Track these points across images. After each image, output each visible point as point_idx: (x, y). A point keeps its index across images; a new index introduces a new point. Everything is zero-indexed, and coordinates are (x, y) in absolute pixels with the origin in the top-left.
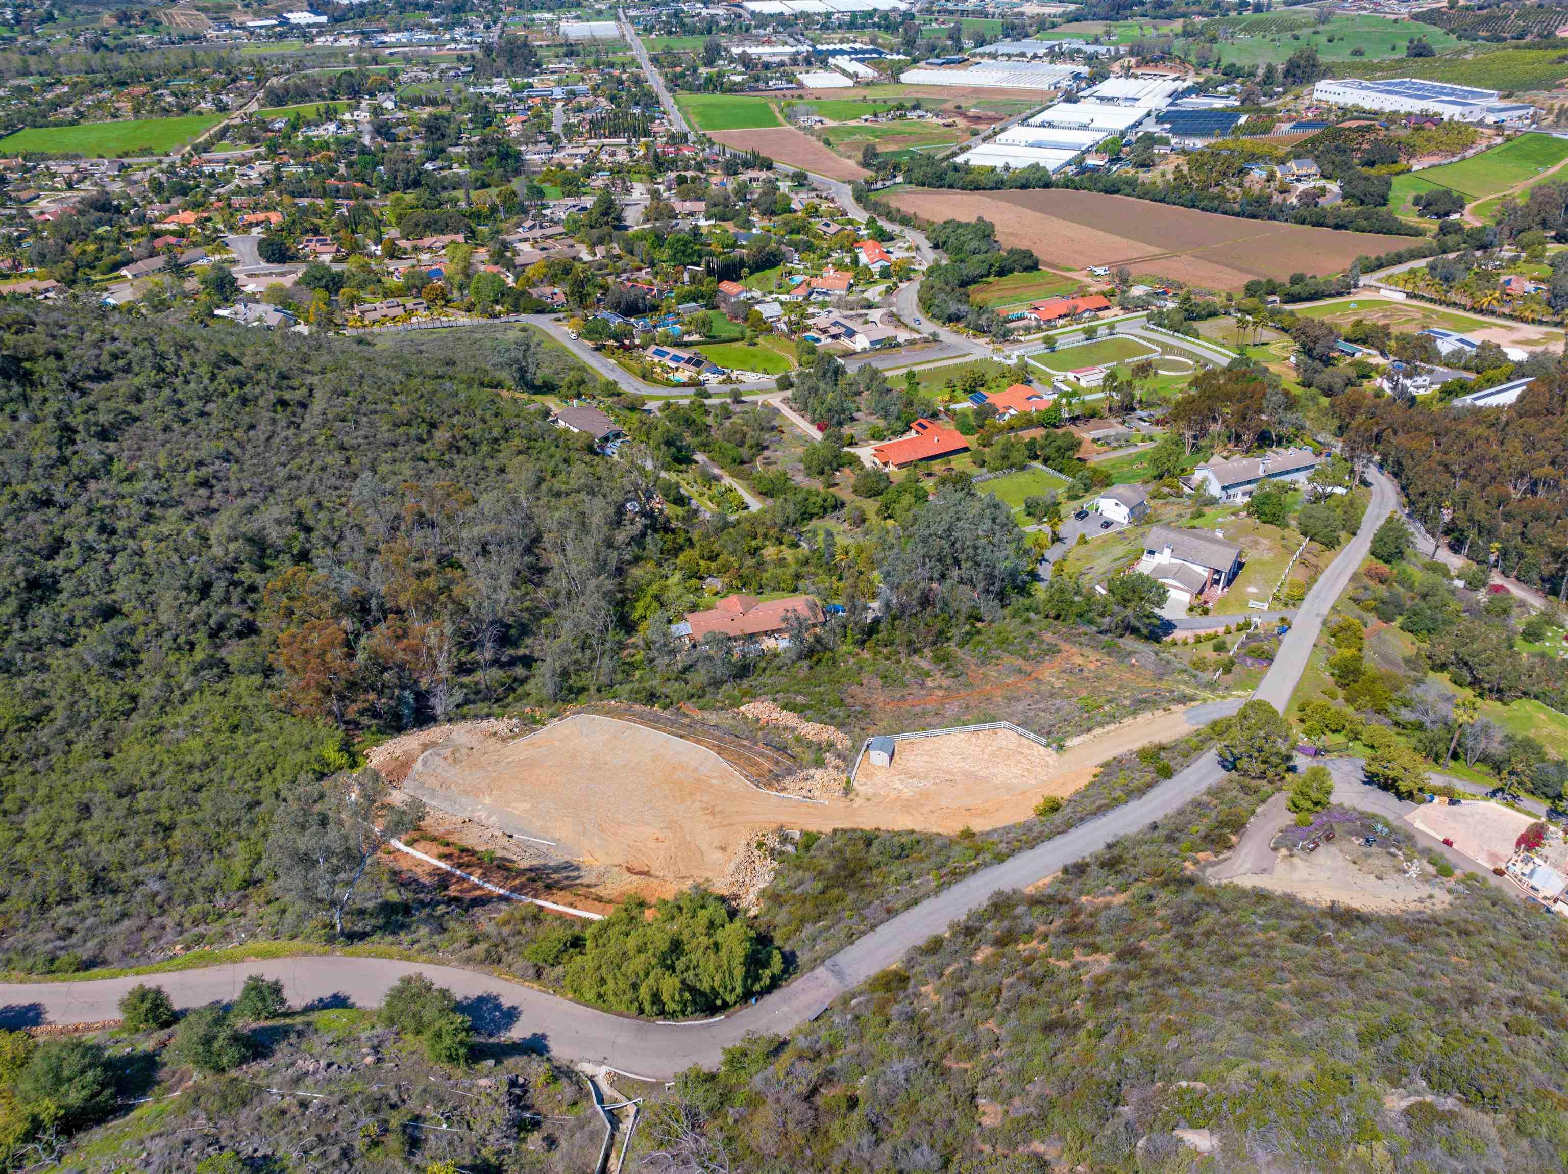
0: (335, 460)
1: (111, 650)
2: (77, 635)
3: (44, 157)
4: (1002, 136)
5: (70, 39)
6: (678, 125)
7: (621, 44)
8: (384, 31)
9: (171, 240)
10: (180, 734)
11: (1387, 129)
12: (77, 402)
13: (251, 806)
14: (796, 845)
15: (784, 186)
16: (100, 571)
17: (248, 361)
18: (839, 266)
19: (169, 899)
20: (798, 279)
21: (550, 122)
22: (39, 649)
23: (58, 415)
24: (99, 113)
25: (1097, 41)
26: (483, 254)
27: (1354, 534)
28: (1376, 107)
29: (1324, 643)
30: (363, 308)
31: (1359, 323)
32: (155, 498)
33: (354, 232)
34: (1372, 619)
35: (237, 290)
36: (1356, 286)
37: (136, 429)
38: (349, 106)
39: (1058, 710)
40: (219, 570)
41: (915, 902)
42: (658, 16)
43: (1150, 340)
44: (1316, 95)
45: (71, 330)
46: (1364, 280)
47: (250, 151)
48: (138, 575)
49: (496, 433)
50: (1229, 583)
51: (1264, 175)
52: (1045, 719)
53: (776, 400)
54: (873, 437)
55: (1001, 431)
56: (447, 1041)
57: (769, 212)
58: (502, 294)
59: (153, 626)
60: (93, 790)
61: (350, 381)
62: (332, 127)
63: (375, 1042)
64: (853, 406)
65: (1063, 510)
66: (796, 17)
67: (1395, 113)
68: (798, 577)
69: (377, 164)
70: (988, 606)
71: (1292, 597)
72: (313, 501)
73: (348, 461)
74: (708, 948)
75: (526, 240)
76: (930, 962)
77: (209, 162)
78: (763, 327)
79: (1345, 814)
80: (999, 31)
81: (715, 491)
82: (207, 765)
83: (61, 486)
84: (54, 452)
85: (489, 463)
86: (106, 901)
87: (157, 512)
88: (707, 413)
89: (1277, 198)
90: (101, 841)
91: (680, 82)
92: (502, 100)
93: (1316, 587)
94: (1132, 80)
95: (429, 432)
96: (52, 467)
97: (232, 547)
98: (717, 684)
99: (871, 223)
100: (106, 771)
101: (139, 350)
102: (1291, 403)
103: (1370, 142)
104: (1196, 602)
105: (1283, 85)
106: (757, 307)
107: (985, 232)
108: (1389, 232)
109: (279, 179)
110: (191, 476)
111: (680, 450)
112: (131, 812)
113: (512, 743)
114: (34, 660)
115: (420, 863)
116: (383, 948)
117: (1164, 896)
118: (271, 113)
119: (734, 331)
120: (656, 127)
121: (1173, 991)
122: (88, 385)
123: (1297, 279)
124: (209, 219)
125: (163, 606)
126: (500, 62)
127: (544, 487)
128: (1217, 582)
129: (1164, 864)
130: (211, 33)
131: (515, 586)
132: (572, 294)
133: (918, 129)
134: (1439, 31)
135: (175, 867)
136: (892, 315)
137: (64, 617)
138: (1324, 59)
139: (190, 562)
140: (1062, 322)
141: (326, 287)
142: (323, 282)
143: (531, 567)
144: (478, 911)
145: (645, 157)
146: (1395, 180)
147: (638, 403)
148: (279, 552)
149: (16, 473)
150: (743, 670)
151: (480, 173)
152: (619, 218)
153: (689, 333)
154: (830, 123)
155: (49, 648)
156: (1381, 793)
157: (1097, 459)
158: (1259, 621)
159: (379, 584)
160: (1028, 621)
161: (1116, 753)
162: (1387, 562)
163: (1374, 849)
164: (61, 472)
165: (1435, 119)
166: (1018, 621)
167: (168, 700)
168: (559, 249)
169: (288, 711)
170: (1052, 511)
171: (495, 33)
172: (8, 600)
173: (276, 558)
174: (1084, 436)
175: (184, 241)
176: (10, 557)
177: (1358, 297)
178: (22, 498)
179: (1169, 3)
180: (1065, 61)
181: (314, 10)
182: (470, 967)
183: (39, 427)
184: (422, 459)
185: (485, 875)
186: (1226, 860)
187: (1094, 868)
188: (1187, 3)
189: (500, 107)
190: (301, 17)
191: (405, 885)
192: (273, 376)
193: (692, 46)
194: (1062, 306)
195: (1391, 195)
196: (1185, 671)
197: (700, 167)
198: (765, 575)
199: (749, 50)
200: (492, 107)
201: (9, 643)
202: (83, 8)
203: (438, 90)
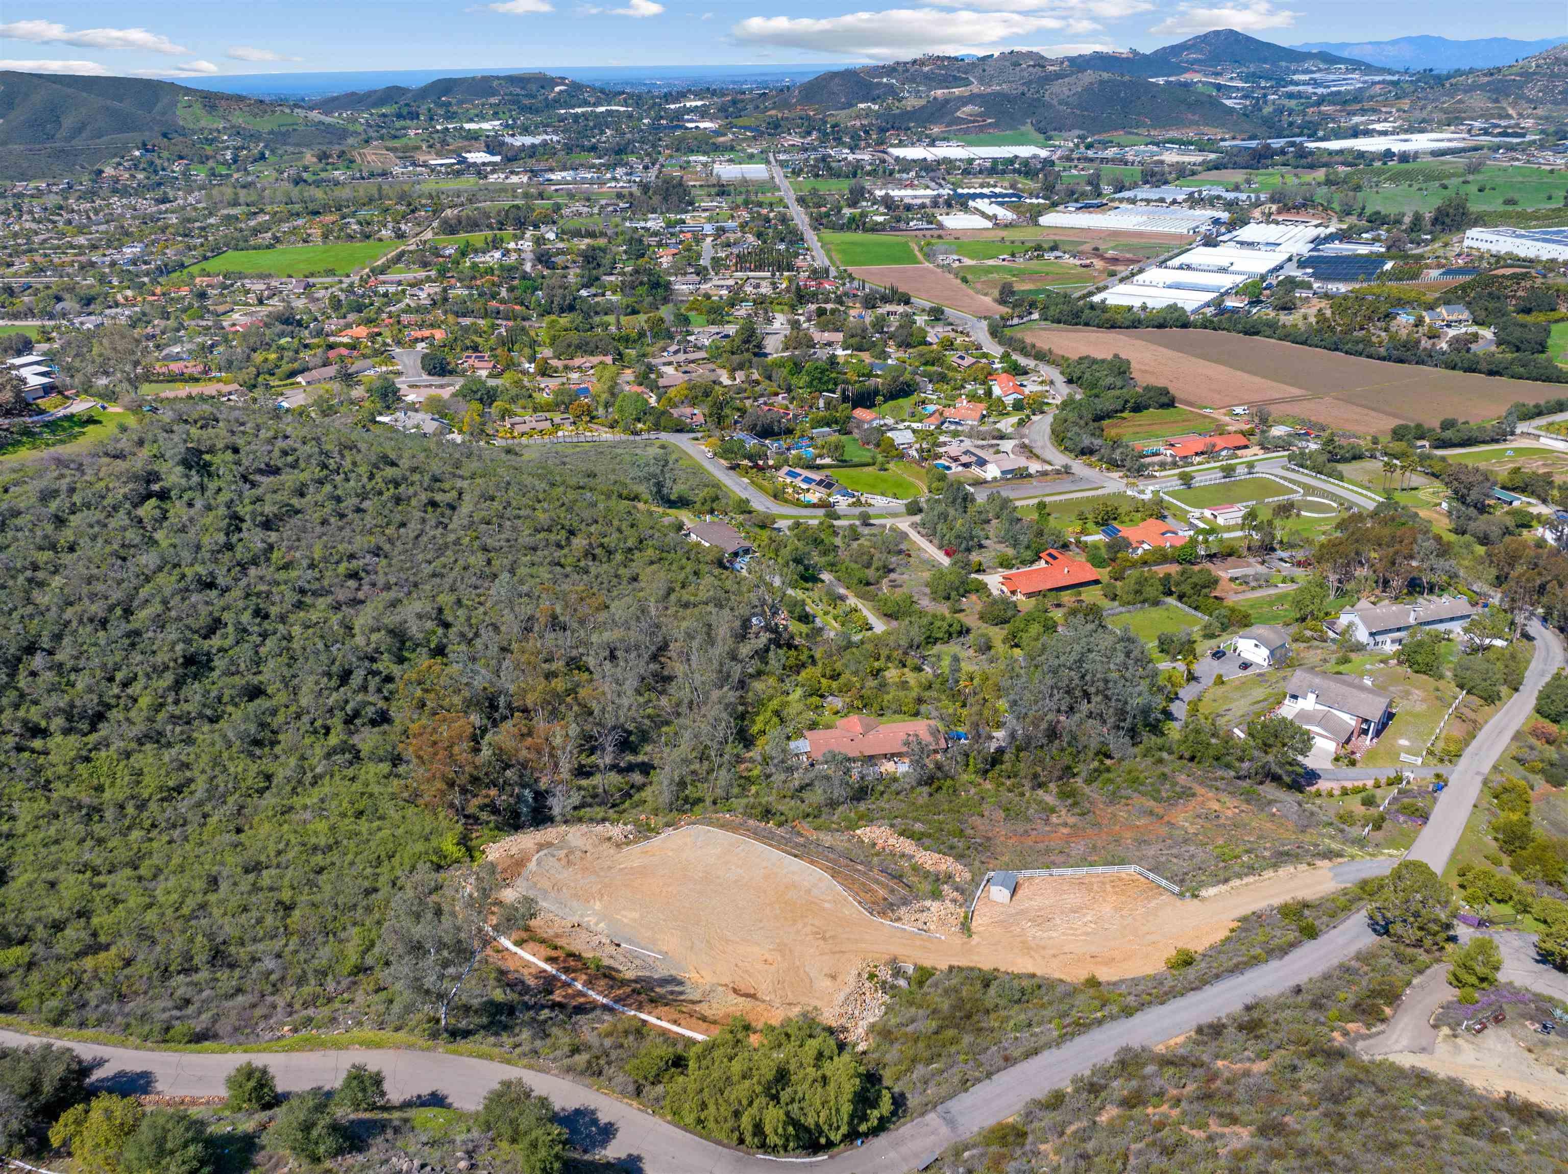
0: (477, 560)
1: (253, 728)
2: (224, 712)
3: (241, 276)
4: (1140, 278)
5: (275, 174)
6: (821, 260)
7: (770, 185)
8: (551, 170)
9: (344, 351)
10: (307, 815)
11: (1545, 276)
12: (247, 493)
13: (368, 892)
14: (908, 979)
15: (920, 320)
16: (251, 653)
17: (405, 463)
18: (973, 397)
19: (283, 979)
20: (931, 408)
21: (699, 255)
22: (188, 723)
23: (229, 505)
24: (293, 238)
25: (1237, 188)
26: (629, 375)
27: (1516, 690)
28: (1531, 254)
29: (1485, 804)
30: (513, 420)
31: (1517, 470)
32: (307, 586)
33: (509, 350)
34: (1540, 783)
35: (399, 399)
36: (1513, 434)
37: (296, 520)
38: (515, 236)
39: (1192, 857)
40: (360, 659)
41: (1036, 1052)
42: (807, 160)
43: (1291, 481)
44: (1467, 243)
45: (249, 427)
46: (1521, 428)
47: (422, 274)
48: (284, 659)
49: (630, 543)
50: (1378, 733)
51: (1412, 320)
52: (1178, 865)
53: (904, 524)
54: (1001, 565)
55: (1134, 565)
56: (543, 1153)
57: (905, 345)
58: (644, 413)
59: (293, 709)
60: (223, 864)
61: (497, 487)
62: (497, 255)
63: (470, 1146)
64: (982, 534)
65: (1199, 648)
66: (938, 162)
67: (1553, 261)
68: (920, 701)
69: (536, 289)
70: (1118, 743)
71: (1448, 753)
72: (452, 598)
73: (489, 562)
74: (815, 1081)
75: (670, 363)
76: (1049, 1118)
77: (384, 283)
78: (896, 453)
79: (1518, 996)
80: (1138, 177)
81: (839, 611)
82: (330, 848)
83: (224, 571)
84: (222, 538)
85: (622, 571)
86: (223, 975)
87: (308, 600)
88: (836, 534)
89: (1425, 343)
90: (225, 914)
91: (824, 221)
92: (656, 234)
93: (1475, 744)
94: (1273, 226)
95: (568, 538)
96: (218, 552)
97: (374, 637)
98: (833, 804)
99: (1005, 357)
100: (236, 846)
101: (307, 448)
102: (1444, 550)
103: (1525, 289)
104: (1342, 752)
105: (1431, 233)
106: (889, 434)
107: (1121, 368)
108: (1548, 380)
109: (446, 300)
110: (342, 568)
111: (807, 569)
112: (256, 888)
113: (626, 849)
114: (182, 733)
115: (527, 964)
116: (485, 1048)
117: (1309, 1068)
118: (443, 241)
119: (866, 456)
120: (799, 262)
122: (258, 478)
123: (1447, 425)
124: (379, 334)
125: (304, 690)
126: (656, 200)
127: (673, 597)
128: (1365, 732)
129: (1309, 1032)
130: (397, 170)
131: (639, 692)
132: (711, 415)
133: (1055, 269)
135: (291, 947)
136: (1024, 446)
137: (213, 694)
138: (1474, 207)
139: (334, 649)
140: (1198, 459)
141: (481, 400)
142: (479, 395)
143: (655, 675)
144: (581, 1019)
145: (788, 289)
146: (1554, 328)
147: (768, 522)
148: (417, 645)
149: (186, 555)
150: (861, 793)
151: (631, 300)
152: (759, 346)
153: (821, 456)
154: (968, 262)
155: (197, 723)
156: (1558, 974)
157: (1236, 598)
158: (1412, 776)
159: (509, 683)
160: (1161, 761)
161: (1255, 907)
162: (1556, 721)
163: (1553, 1037)
164: (226, 557)
166: (1149, 760)
167: (300, 782)
168: (701, 373)
169: (412, 801)
170: (1187, 649)
171: (653, 173)
172: (166, 674)
173: (414, 650)
174: (1222, 574)
175: (355, 353)
176: (172, 633)
177: (1515, 445)
178: (189, 579)
179: (1312, 153)
180: (1204, 207)
181: (490, 151)
182: (570, 1077)
183: (212, 514)
184: (559, 564)
185: (590, 983)
186: (1379, 1033)
187: (1231, 1030)
188: (1330, 153)
189: (653, 240)
190: (478, 157)
191: (511, 985)
192: (427, 479)
193: (836, 189)
194: (1199, 444)
195: (1550, 342)
196: (1331, 824)
197: (839, 300)
198: (887, 697)
199: (892, 193)
200: (646, 240)
201: (162, 716)
202: (290, 149)
203: (597, 223)
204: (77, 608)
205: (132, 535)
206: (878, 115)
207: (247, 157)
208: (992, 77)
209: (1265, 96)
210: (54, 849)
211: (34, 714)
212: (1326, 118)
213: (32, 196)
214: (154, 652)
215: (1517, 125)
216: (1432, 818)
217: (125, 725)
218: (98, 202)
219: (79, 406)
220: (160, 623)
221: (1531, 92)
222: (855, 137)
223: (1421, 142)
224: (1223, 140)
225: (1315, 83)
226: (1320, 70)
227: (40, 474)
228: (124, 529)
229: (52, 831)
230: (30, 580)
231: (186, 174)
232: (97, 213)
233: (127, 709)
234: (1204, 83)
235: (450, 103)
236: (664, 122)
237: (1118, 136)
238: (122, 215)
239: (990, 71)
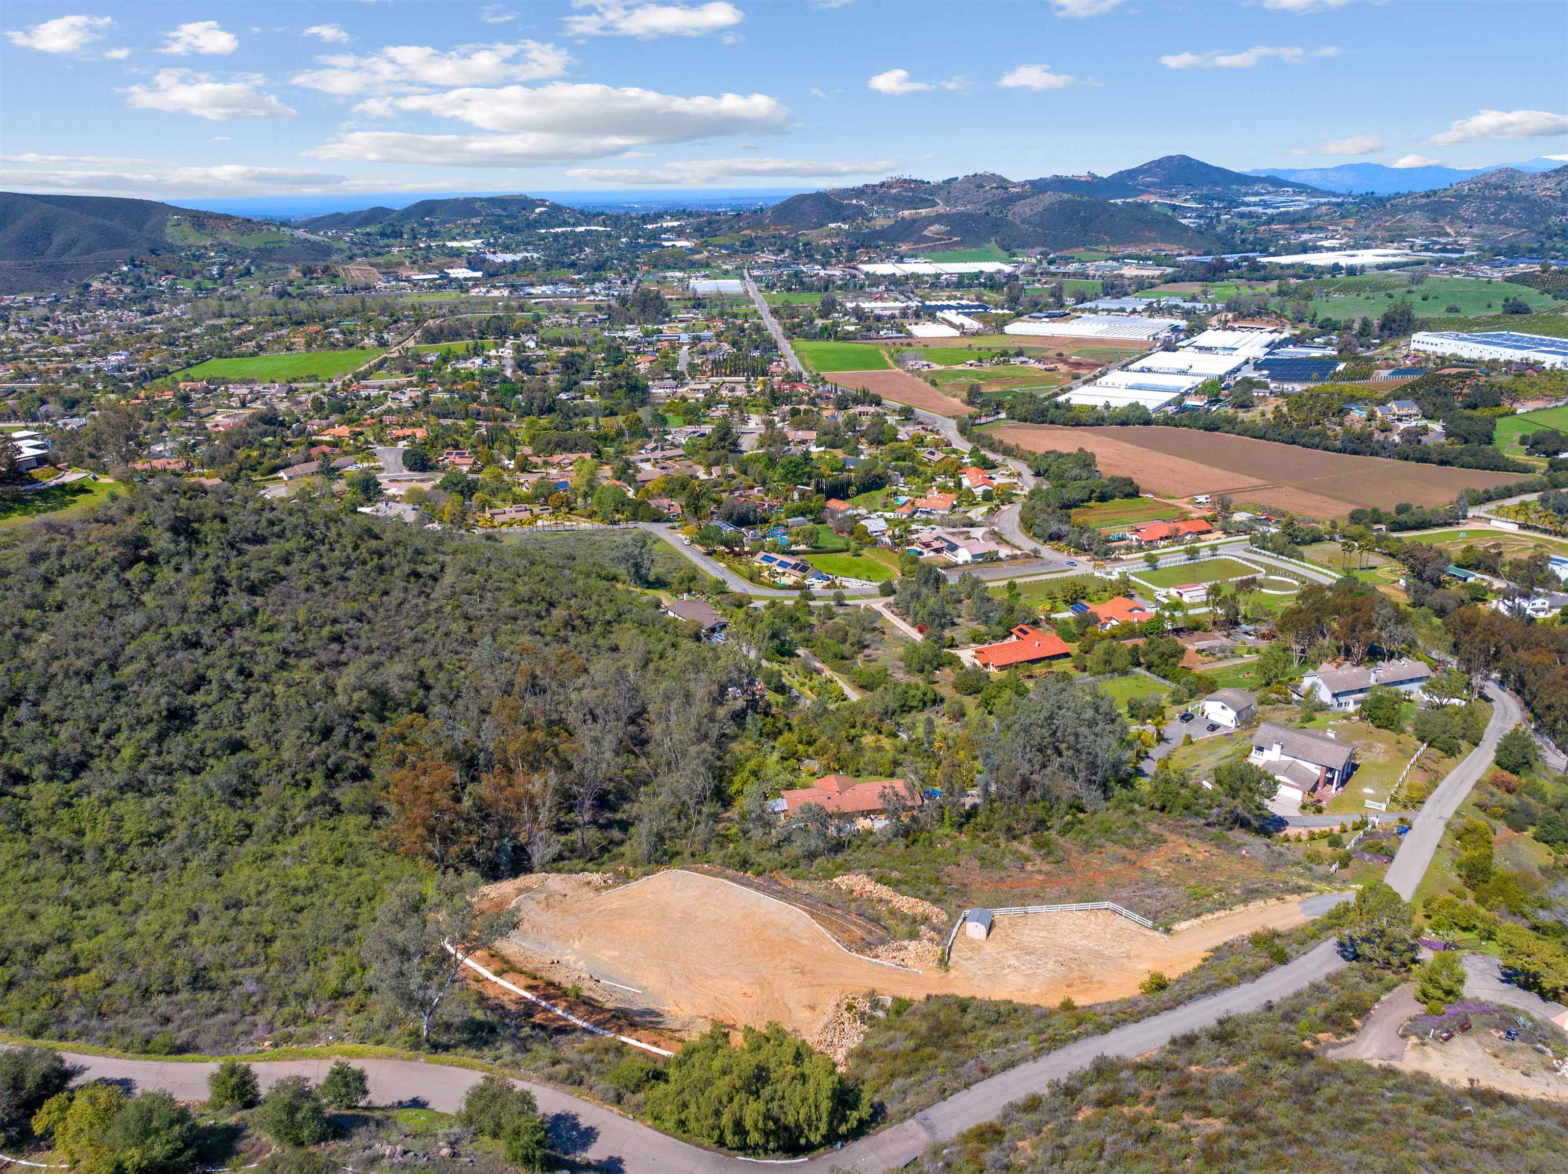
0: (459, 627)
1: (234, 780)
2: (206, 764)
3: (225, 381)
4: (1103, 380)
5: (260, 288)
6: (795, 365)
7: (745, 298)
8: (532, 285)
9: (327, 449)
10: (288, 862)
11: (1488, 375)
12: (234, 560)
13: (348, 928)
14: (887, 1011)
15: (891, 420)
16: (234, 708)
17: (388, 537)
18: (943, 489)
19: (263, 1001)
20: (903, 499)
21: (676, 362)
22: (170, 774)
23: (216, 569)
24: (276, 347)
25: (1194, 299)
26: (607, 470)
27: (1476, 745)
28: (1475, 356)
29: (1448, 844)
30: (494, 511)
31: (1470, 549)
32: (291, 648)
33: (490, 448)
34: (1501, 827)
35: (380, 492)
36: (1465, 517)
37: (281, 587)
38: (496, 344)
39: (1164, 897)
40: (341, 716)
41: (1012, 1065)
42: (780, 276)
43: (1253, 562)
44: (1413, 346)
45: (237, 499)
46: (1472, 512)
47: (404, 380)
48: (267, 714)
49: (608, 617)
50: (1343, 783)
51: (1364, 415)
52: (1152, 905)
53: (878, 605)
54: (974, 641)
55: (1103, 638)
56: (525, 1138)
57: (877, 442)
58: (622, 504)
59: (274, 762)
60: (203, 900)
61: (479, 562)
62: (479, 361)
63: (453, 1139)
64: (954, 613)
65: (1167, 714)
66: (906, 277)
67: (1495, 361)
68: (896, 763)
69: (516, 393)
70: (1090, 796)
71: (1411, 799)
72: (435, 662)
73: (470, 630)
74: (793, 1078)
75: (648, 460)
76: (1027, 1119)
77: (367, 387)
78: (870, 540)
79: (1483, 1008)
80: (1099, 290)
81: (815, 682)
82: (310, 890)
83: (209, 632)
84: (208, 600)
85: (601, 641)
86: (204, 997)
87: (292, 661)
88: (811, 613)
89: (1378, 436)
90: (205, 943)
91: (797, 331)
92: (634, 342)
93: (1437, 792)
94: (1229, 332)
95: (547, 610)
96: (205, 613)
97: (356, 696)
98: (811, 856)
99: (974, 453)
100: (216, 887)
101: (293, 519)
102: (1401, 618)
103: (1470, 386)
104: (1310, 800)
105: (1379, 337)
106: (863, 522)
107: (1086, 461)
108: (1496, 468)
109: (427, 402)
110: (326, 631)
111: (783, 644)
112: (236, 922)
113: (604, 893)
114: (164, 782)
115: (507, 992)
116: (466, 1059)
117: (1281, 1067)
118: (425, 349)
119: (839, 543)
120: (773, 367)
121: (1295, 1149)
122: (245, 546)
123: (1402, 509)
124: (361, 433)
125: (286, 744)
126: (634, 312)
127: (651, 666)
128: (1330, 781)
129: (1281, 1040)
130: (380, 285)
131: (617, 754)
132: (688, 506)
133: (1019, 373)
134: (1534, 291)
135: (272, 973)
136: (993, 533)
137: (196, 746)
138: (1419, 314)
139: (317, 706)
140: (1163, 543)
141: (462, 493)
142: (459, 488)
143: (633, 738)
144: (562, 1039)
145: (762, 393)
146: (1499, 422)
147: (745, 601)
148: (399, 705)
149: (173, 616)
150: (838, 847)
151: (608, 402)
152: (735, 444)
153: (797, 543)
154: (937, 367)
155: (178, 774)
156: (1521, 992)
157: (1203, 668)
158: (1377, 821)
159: (490, 738)
160: (1132, 812)
161: (1227, 938)
162: (1514, 772)
163: (1517, 1043)
164: (212, 618)
165: (1536, 367)
166: (1121, 812)
167: (280, 831)
168: (678, 469)
169: (392, 849)
170: (1156, 712)
171: (630, 289)
172: (150, 726)
173: (395, 710)
174: (1190, 647)
175: (337, 451)
176: (157, 687)
177: (1467, 528)
178: (175, 638)
179: (1264, 267)
180: (1163, 316)
181: (472, 266)
182: (551, 1085)
183: (198, 578)
184: (538, 633)
185: (570, 1009)
186: (1348, 1043)
187: (1204, 1040)
188: (1282, 267)
189: (632, 349)
190: (459, 273)
191: (493, 1009)
192: (410, 551)
193: (810, 301)
194: (1164, 530)
195: (1496, 435)
196: (1299, 863)
197: (812, 402)
198: (862, 760)
199: (862, 305)
200: (624, 349)
201: (144, 766)
202: (275, 265)
203: (577, 333)
204: (64, 662)
205: (120, 596)
206: (848, 234)
207: (233, 272)
208: (957, 198)
209: (1218, 215)
210: (34, 885)
211: (17, 762)
212: (1277, 235)
213: (19, 309)
214: (138, 705)
215: (1456, 242)
216: (1397, 857)
217: (107, 774)
218: (85, 314)
219: (72, 477)
220: (145, 677)
221: (1466, 212)
222: (826, 254)
223: (1367, 257)
224: (1179, 255)
225: (1265, 205)
226: (1269, 193)
227: (30, 537)
228: (112, 591)
229: (32, 869)
230: (17, 636)
231: (172, 289)
232: (83, 324)
233: (109, 759)
234: (1160, 204)
235: (433, 224)
236: (641, 241)
237: (1080, 252)
238: (108, 326)
239: (955, 192)
